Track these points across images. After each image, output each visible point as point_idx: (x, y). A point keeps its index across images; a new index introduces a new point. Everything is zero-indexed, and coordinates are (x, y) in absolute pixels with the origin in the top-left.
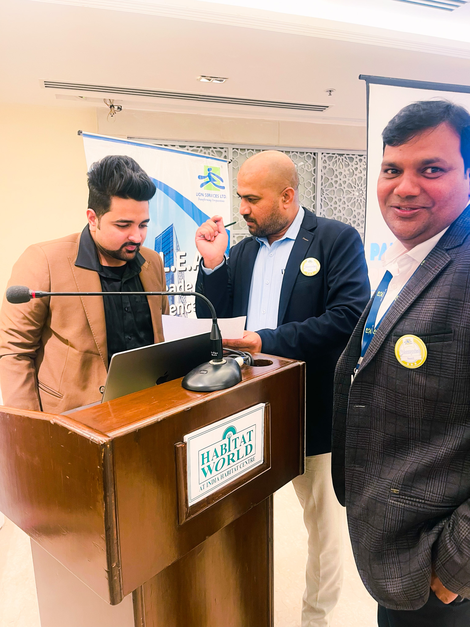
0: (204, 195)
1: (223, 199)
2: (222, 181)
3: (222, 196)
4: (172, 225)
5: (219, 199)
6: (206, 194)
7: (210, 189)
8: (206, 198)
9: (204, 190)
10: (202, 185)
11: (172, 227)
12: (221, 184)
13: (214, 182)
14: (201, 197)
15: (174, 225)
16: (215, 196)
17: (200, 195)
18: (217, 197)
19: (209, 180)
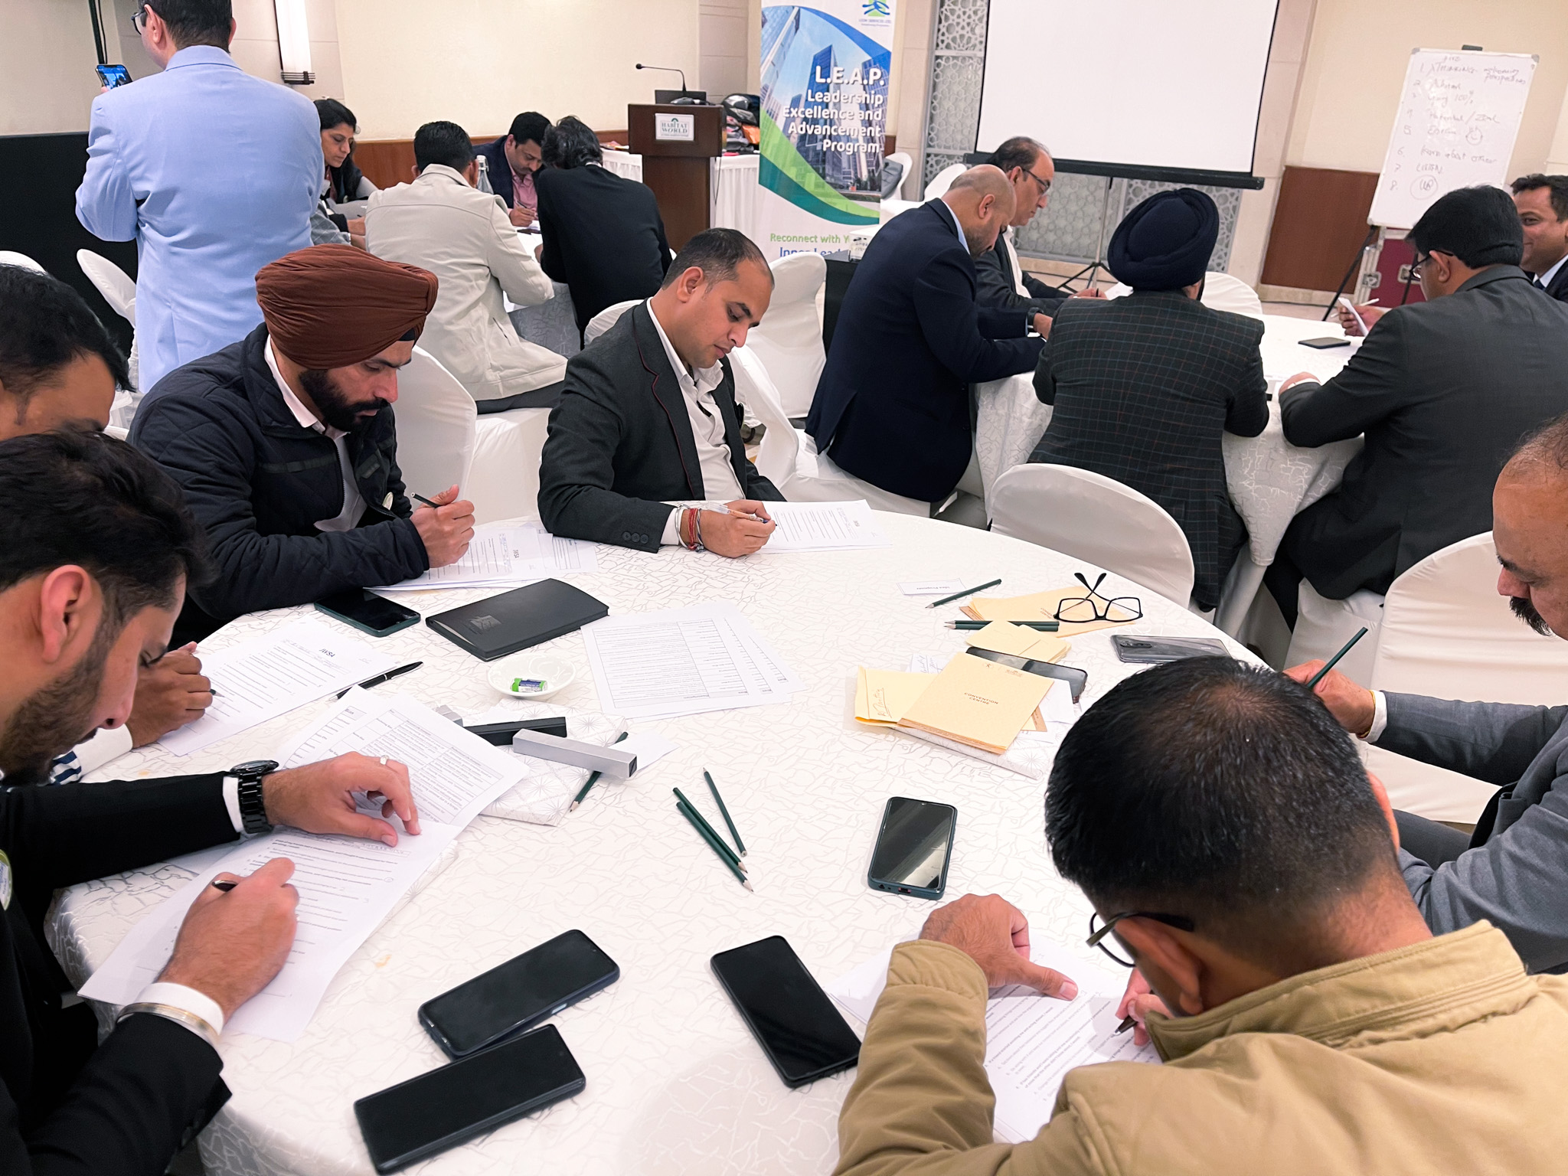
2: (887, 8)
3: (887, 22)
5: (884, 24)
6: (870, 21)
7: (875, 15)
8: (871, 24)
9: (867, 17)
10: (866, 13)
11: (830, 47)
12: (887, 11)
13: (879, 9)
14: (866, 23)
16: (880, 21)
17: (863, 21)
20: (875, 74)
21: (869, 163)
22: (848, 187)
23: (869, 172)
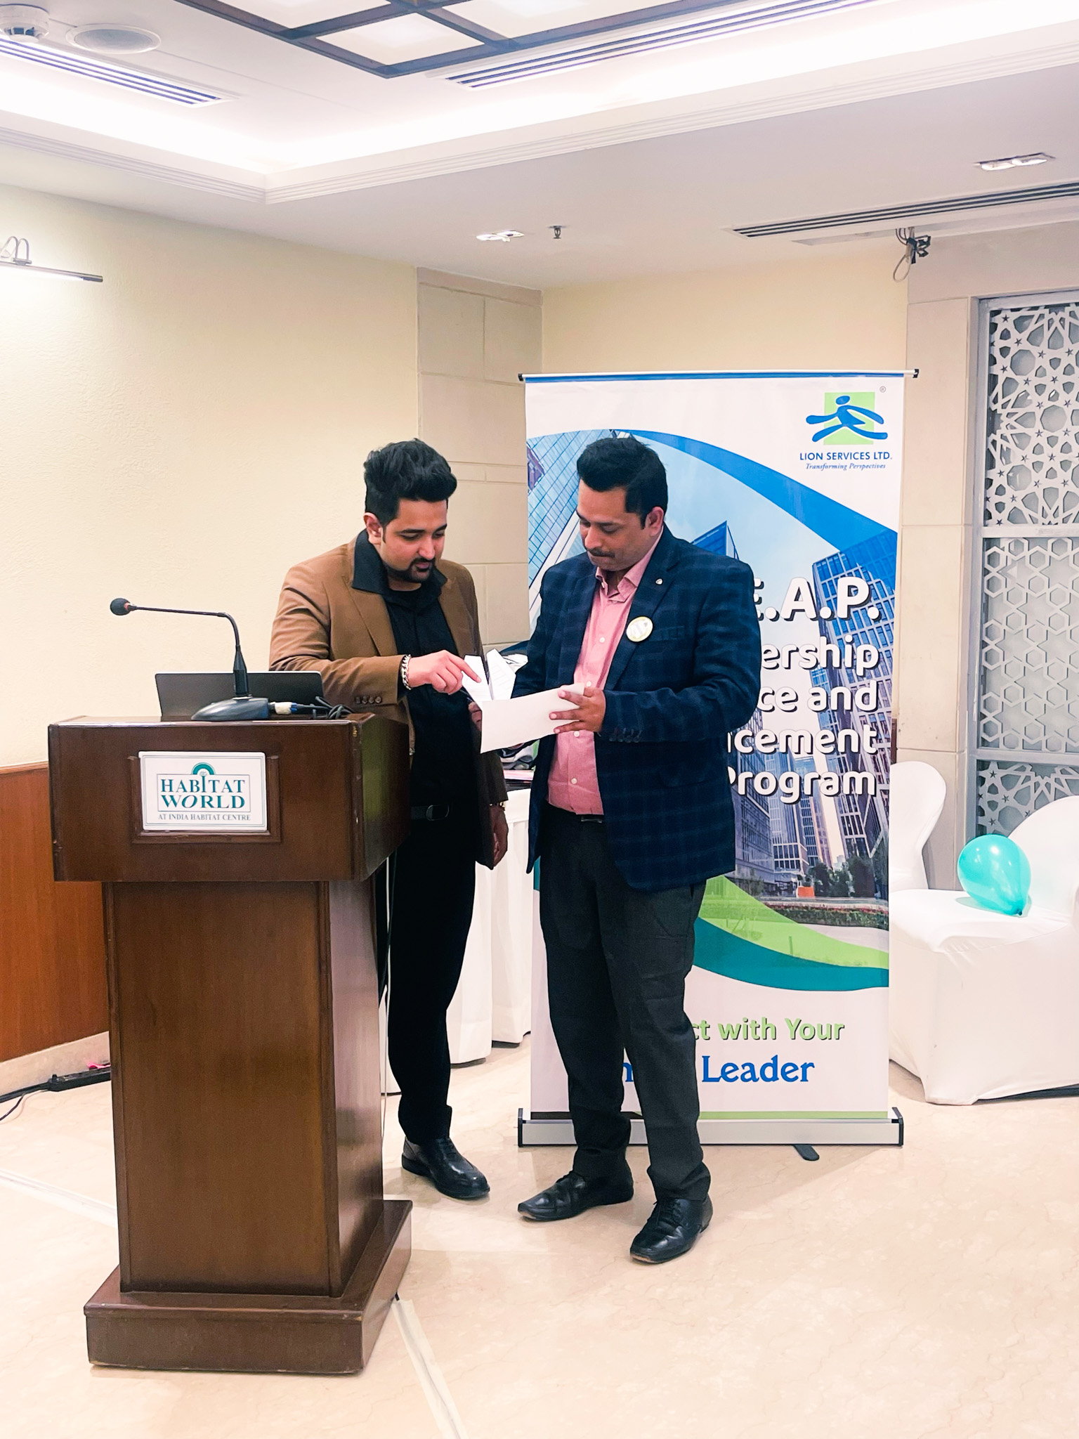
0: (825, 457)
1: (881, 461)
2: (880, 420)
3: (877, 456)
4: (725, 524)
5: (872, 461)
6: (831, 455)
7: (845, 440)
8: (832, 462)
9: (822, 446)
10: (817, 437)
11: (725, 529)
12: (877, 428)
13: (856, 426)
14: (818, 462)
15: (728, 524)
16: (858, 456)
17: (811, 456)
18: (865, 457)
19: (841, 423)
20: (852, 590)
21: (848, 825)
22: (790, 889)
23: (849, 846)
